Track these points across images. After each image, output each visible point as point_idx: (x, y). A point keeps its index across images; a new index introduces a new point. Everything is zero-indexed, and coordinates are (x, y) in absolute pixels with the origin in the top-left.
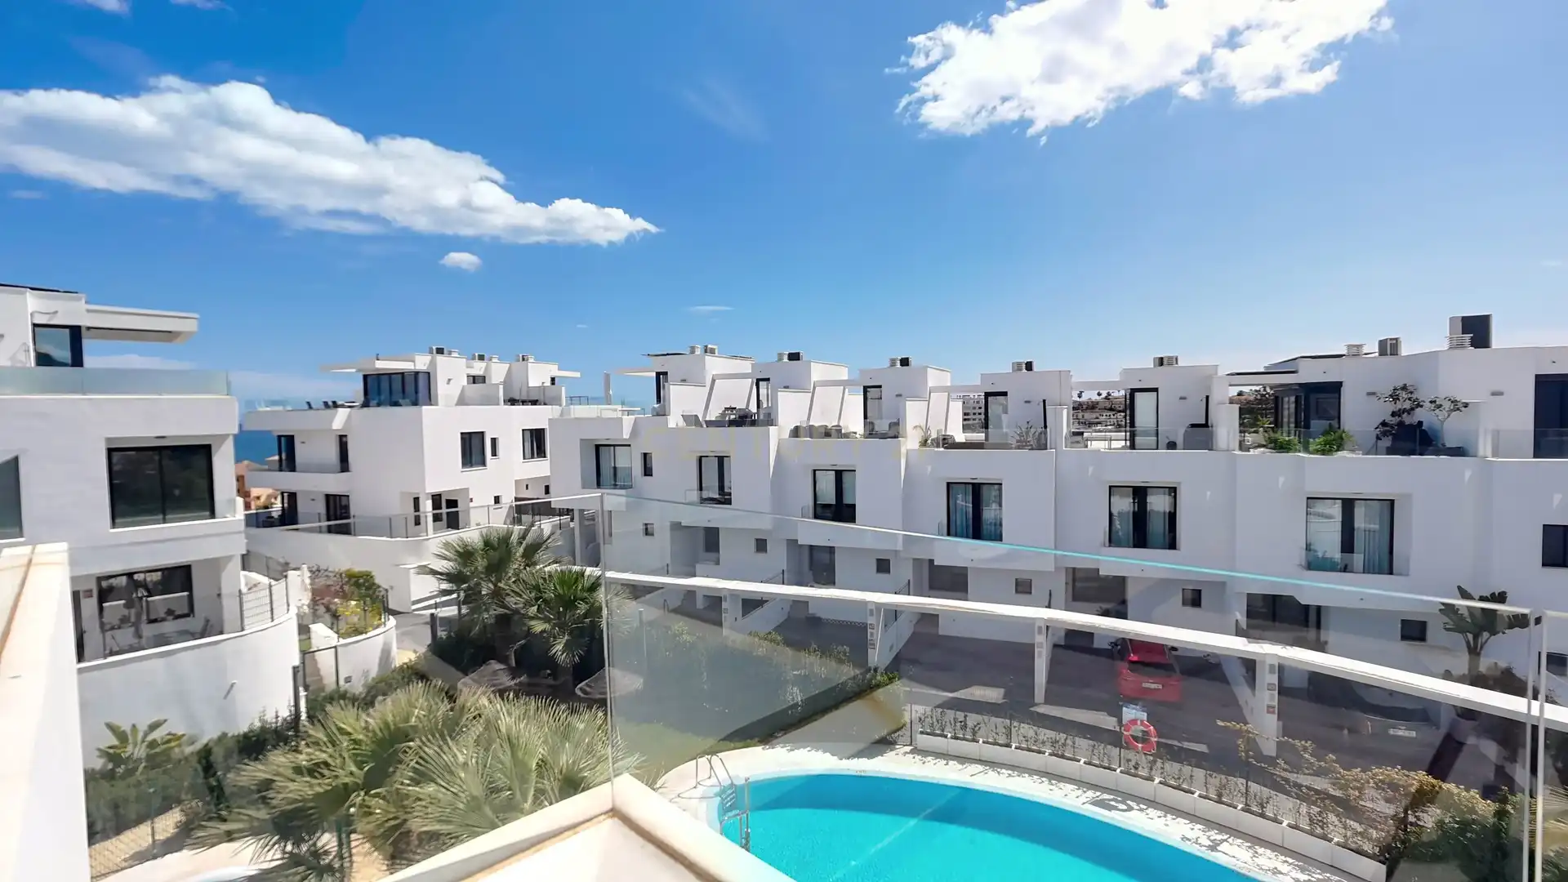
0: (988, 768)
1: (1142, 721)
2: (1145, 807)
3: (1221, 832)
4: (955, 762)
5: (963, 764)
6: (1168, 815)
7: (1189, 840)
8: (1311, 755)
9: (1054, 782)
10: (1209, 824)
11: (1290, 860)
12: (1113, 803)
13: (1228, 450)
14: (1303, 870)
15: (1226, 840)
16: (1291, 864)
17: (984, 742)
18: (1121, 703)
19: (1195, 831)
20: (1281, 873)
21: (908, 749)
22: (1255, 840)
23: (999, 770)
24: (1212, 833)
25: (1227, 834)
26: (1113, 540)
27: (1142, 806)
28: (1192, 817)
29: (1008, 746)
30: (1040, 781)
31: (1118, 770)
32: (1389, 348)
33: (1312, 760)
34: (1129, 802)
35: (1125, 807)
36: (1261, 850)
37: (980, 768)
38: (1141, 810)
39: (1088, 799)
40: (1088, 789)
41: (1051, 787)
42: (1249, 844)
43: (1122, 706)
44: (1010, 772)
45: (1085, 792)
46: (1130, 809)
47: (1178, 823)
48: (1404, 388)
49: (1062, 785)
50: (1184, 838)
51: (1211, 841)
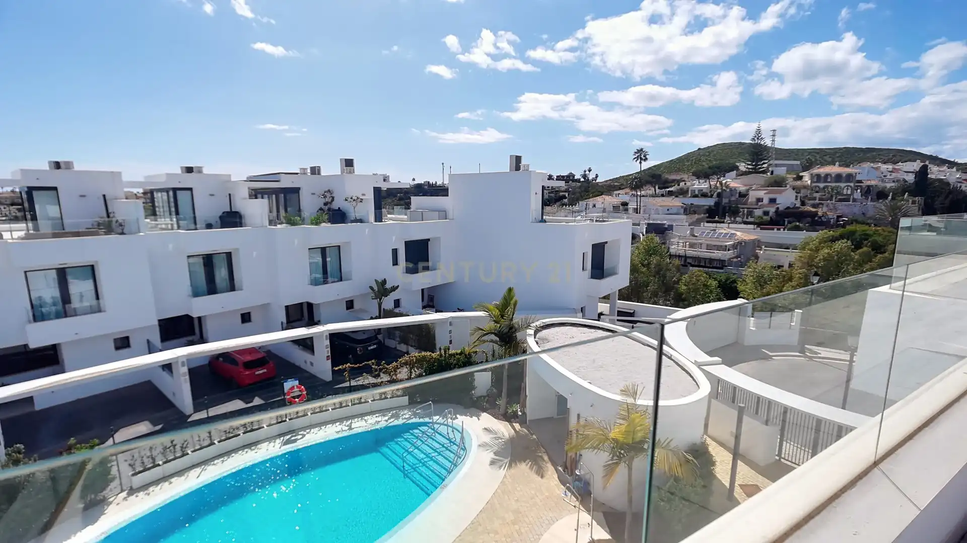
0: (203, 467)
1: (297, 386)
2: (309, 430)
3: (347, 421)
4: (176, 478)
5: (183, 475)
6: (322, 427)
7: (339, 432)
8: (376, 365)
9: (252, 448)
10: (340, 420)
11: (378, 415)
12: (293, 438)
13: (262, 226)
14: (384, 416)
15: (351, 423)
16: (379, 416)
17: (192, 452)
18: (282, 382)
19: (338, 427)
20: (379, 422)
21: (124, 494)
22: (362, 415)
23: (212, 463)
24: (344, 423)
25: (349, 420)
26: (196, 294)
27: (308, 431)
28: (333, 422)
29: (212, 444)
30: (245, 452)
31: (288, 420)
32: (315, 171)
33: (376, 367)
34: (300, 433)
35: (301, 436)
36: (366, 418)
37: (198, 470)
38: (308, 433)
39: (280, 444)
40: (275, 439)
41: (256, 451)
42: (360, 419)
43: (283, 383)
44: (222, 459)
45: (275, 442)
46: (304, 436)
47: (329, 427)
48: (329, 191)
49: (259, 446)
50: (338, 432)
51: (347, 426)
